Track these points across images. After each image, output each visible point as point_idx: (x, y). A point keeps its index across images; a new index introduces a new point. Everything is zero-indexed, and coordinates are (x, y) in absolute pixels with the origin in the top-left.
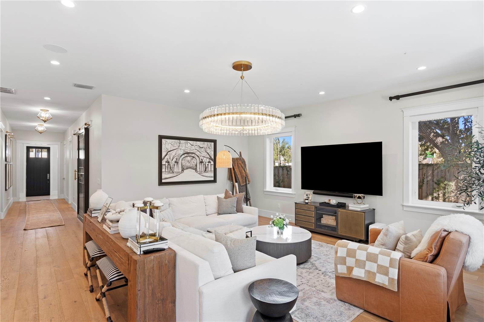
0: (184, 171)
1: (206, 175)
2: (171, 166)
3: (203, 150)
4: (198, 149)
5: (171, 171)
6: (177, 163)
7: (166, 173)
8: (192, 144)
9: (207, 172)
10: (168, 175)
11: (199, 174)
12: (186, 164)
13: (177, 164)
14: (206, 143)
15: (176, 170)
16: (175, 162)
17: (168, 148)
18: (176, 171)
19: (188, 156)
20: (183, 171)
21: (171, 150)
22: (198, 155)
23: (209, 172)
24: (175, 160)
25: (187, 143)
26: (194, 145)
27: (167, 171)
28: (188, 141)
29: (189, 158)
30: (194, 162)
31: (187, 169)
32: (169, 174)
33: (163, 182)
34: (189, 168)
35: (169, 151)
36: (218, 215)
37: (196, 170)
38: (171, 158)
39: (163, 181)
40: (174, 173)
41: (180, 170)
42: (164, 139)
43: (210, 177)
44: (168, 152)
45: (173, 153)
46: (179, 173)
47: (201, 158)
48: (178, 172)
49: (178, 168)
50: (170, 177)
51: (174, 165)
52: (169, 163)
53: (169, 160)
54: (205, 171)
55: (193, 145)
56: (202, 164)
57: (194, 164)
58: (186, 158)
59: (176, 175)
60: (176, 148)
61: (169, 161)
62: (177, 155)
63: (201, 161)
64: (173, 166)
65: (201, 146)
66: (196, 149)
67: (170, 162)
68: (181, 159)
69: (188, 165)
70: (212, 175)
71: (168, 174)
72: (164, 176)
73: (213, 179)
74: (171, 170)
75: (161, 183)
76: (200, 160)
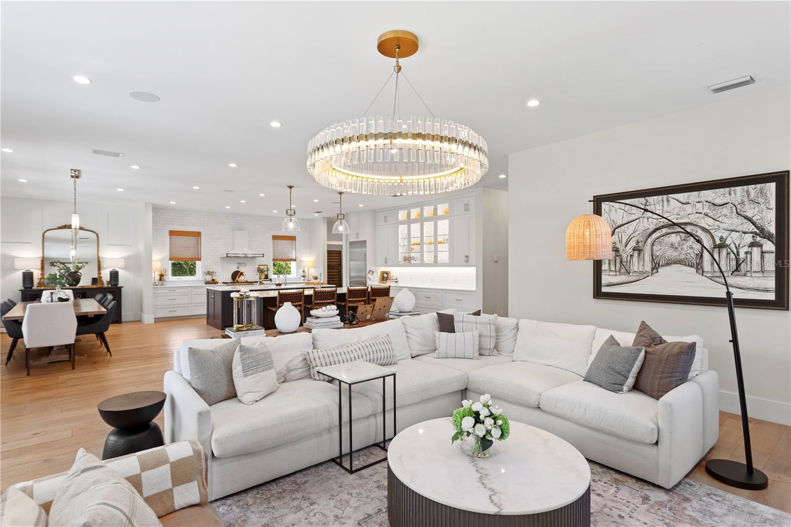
0: (659, 270)
1: (740, 283)
2: (624, 256)
3: (725, 210)
4: (706, 210)
5: (623, 270)
6: (640, 250)
7: (611, 273)
8: (685, 201)
9: (745, 275)
10: (614, 277)
11: (710, 278)
12: (665, 252)
13: (639, 255)
14: (738, 189)
15: (635, 267)
16: (634, 250)
17: (615, 220)
18: (636, 269)
19: (672, 233)
20: (655, 271)
21: (624, 222)
22: (707, 227)
23: (754, 275)
24: (633, 244)
25: (668, 201)
26: (690, 201)
27: (613, 268)
28: (670, 196)
29: (674, 239)
30: (692, 248)
31: (668, 264)
32: (617, 277)
33: (603, 291)
34: (675, 263)
35: (619, 227)
36: (584, 380)
37: (697, 269)
38: (624, 242)
39: (604, 289)
40: (631, 274)
41: (648, 267)
42: (605, 203)
43: (757, 290)
44: (616, 228)
45: (629, 230)
46: (643, 275)
47: (717, 235)
48: (642, 273)
49: (641, 263)
50: (620, 281)
51: (631, 255)
52: (618, 251)
53: (618, 245)
54: (737, 270)
55: (688, 203)
56: (724, 252)
57: (690, 251)
58: (666, 238)
59: (635, 278)
60: (636, 217)
61: (618, 249)
62: (637, 233)
63: (718, 242)
64: (629, 258)
65: (718, 201)
66: (699, 211)
67: (621, 250)
68: (650, 240)
69: (672, 254)
70: (771, 283)
71: (616, 275)
72: (605, 279)
73: (771, 297)
74: (623, 267)
75: (598, 293)
76: (714, 241)
